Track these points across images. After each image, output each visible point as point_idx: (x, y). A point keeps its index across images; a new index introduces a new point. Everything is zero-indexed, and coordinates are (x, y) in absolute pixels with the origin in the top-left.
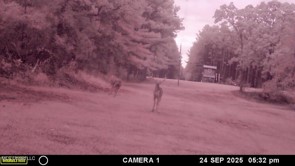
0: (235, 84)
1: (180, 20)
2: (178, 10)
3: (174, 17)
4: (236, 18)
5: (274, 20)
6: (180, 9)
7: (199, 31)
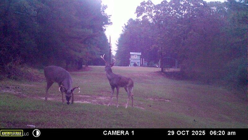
0: (157, 66)
1: (108, 16)
2: (106, 9)
3: (103, 14)
4: (154, 12)
5: (186, 12)
6: (107, 7)
7: (125, 24)
